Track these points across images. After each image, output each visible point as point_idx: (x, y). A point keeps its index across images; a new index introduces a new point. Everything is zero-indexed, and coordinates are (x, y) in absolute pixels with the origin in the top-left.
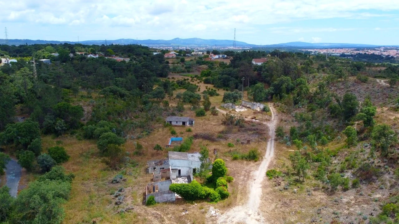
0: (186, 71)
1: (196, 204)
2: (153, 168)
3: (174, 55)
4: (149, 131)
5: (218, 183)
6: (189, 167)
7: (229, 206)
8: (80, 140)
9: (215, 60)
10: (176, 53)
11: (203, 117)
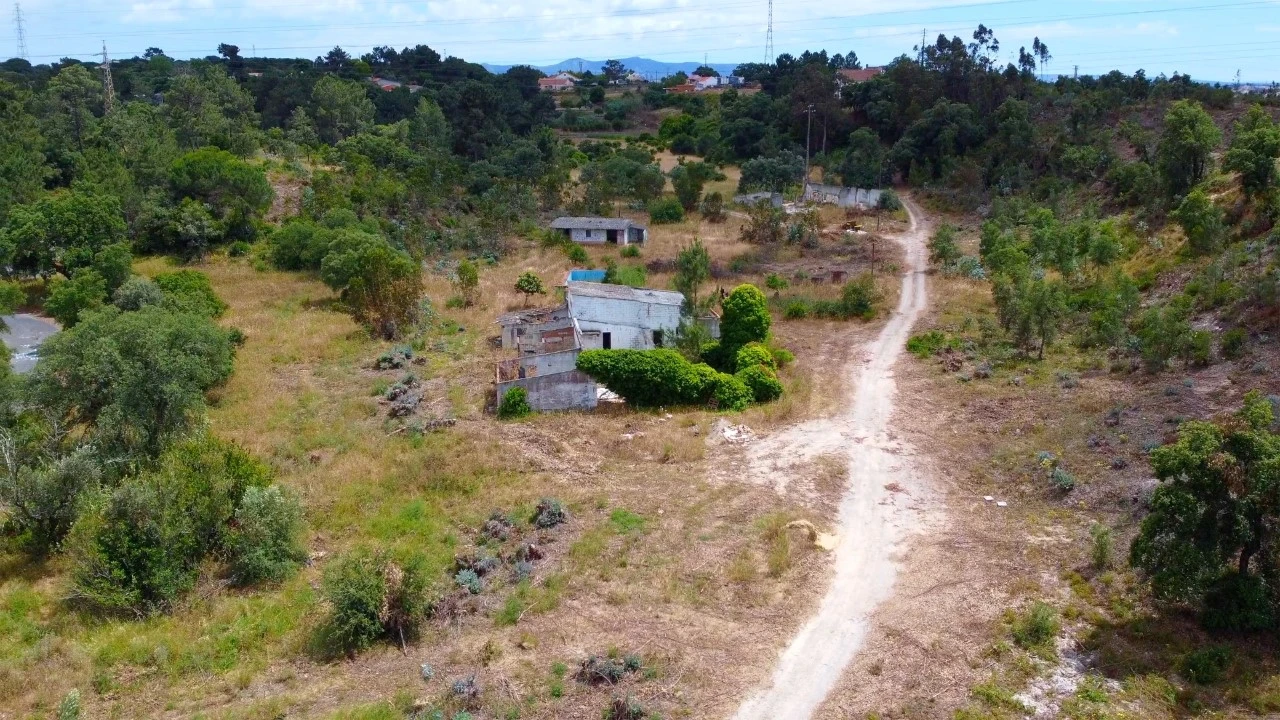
0: (609, 126)
1: (670, 416)
2: (516, 332)
3: (568, 83)
4: (497, 254)
5: (744, 358)
6: (640, 326)
7: (786, 418)
8: (260, 270)
9: (705, 92)
10: (575, 79)
11: (676, 226)
